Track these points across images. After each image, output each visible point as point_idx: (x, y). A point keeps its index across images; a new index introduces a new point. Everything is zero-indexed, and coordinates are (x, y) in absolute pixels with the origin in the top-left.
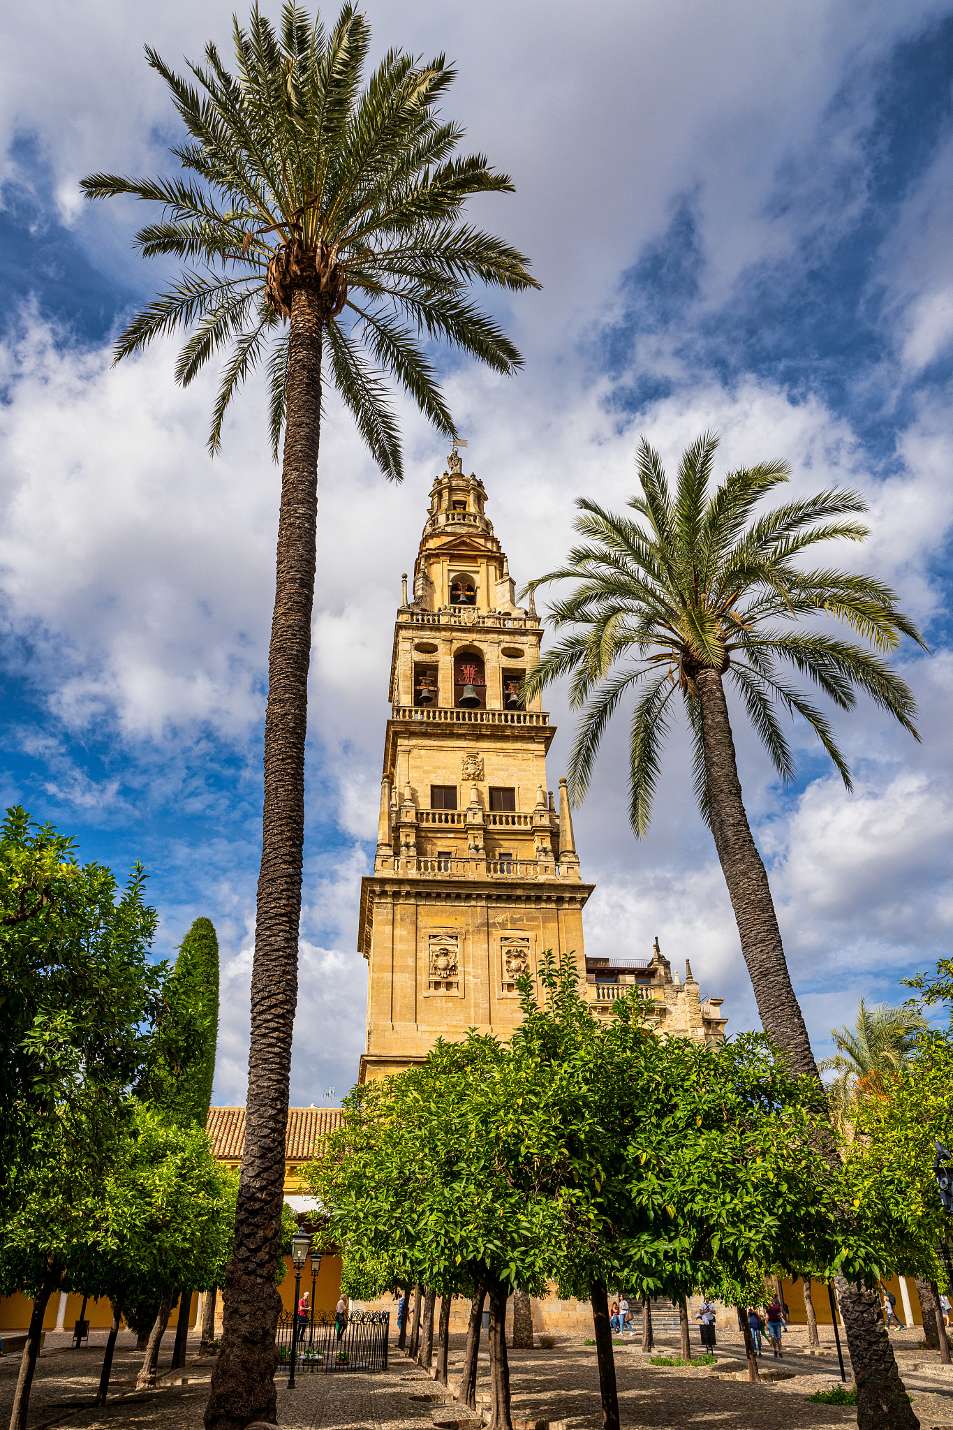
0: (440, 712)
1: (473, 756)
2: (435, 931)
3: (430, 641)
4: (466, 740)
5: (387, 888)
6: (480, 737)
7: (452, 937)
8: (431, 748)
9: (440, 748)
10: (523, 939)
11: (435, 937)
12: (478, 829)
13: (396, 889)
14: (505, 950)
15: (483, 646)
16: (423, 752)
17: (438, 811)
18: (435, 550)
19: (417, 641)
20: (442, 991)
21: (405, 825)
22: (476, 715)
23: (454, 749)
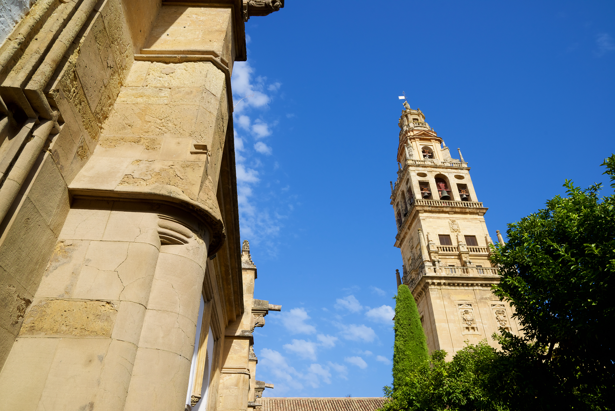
0: (435, 202)
1: (453, 222)
2: (460, 302)
3: (423, 172)
4: (449, 214)
5: (435, 281)
6: (456, 213)
7: (468, 305)
8: (434, 218)
9: (438, 218)
10: (501, 305)
11: (461, 305)
12: (466, 254)
13: (438, 281)
14: (495, 311)
15: (446, 174)
16: (431, 220)
17: (445, 246)
18: (413, 136)
19: (417, 172)
20: (471, 331)
21: (433, 252)
22: (451, 203)
23: (445, 218)
